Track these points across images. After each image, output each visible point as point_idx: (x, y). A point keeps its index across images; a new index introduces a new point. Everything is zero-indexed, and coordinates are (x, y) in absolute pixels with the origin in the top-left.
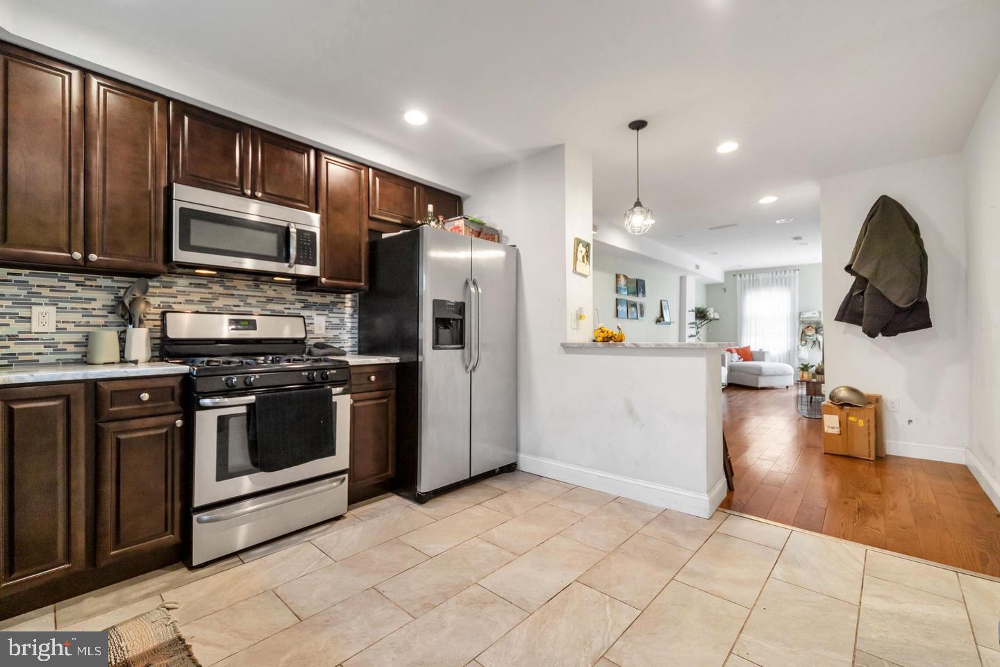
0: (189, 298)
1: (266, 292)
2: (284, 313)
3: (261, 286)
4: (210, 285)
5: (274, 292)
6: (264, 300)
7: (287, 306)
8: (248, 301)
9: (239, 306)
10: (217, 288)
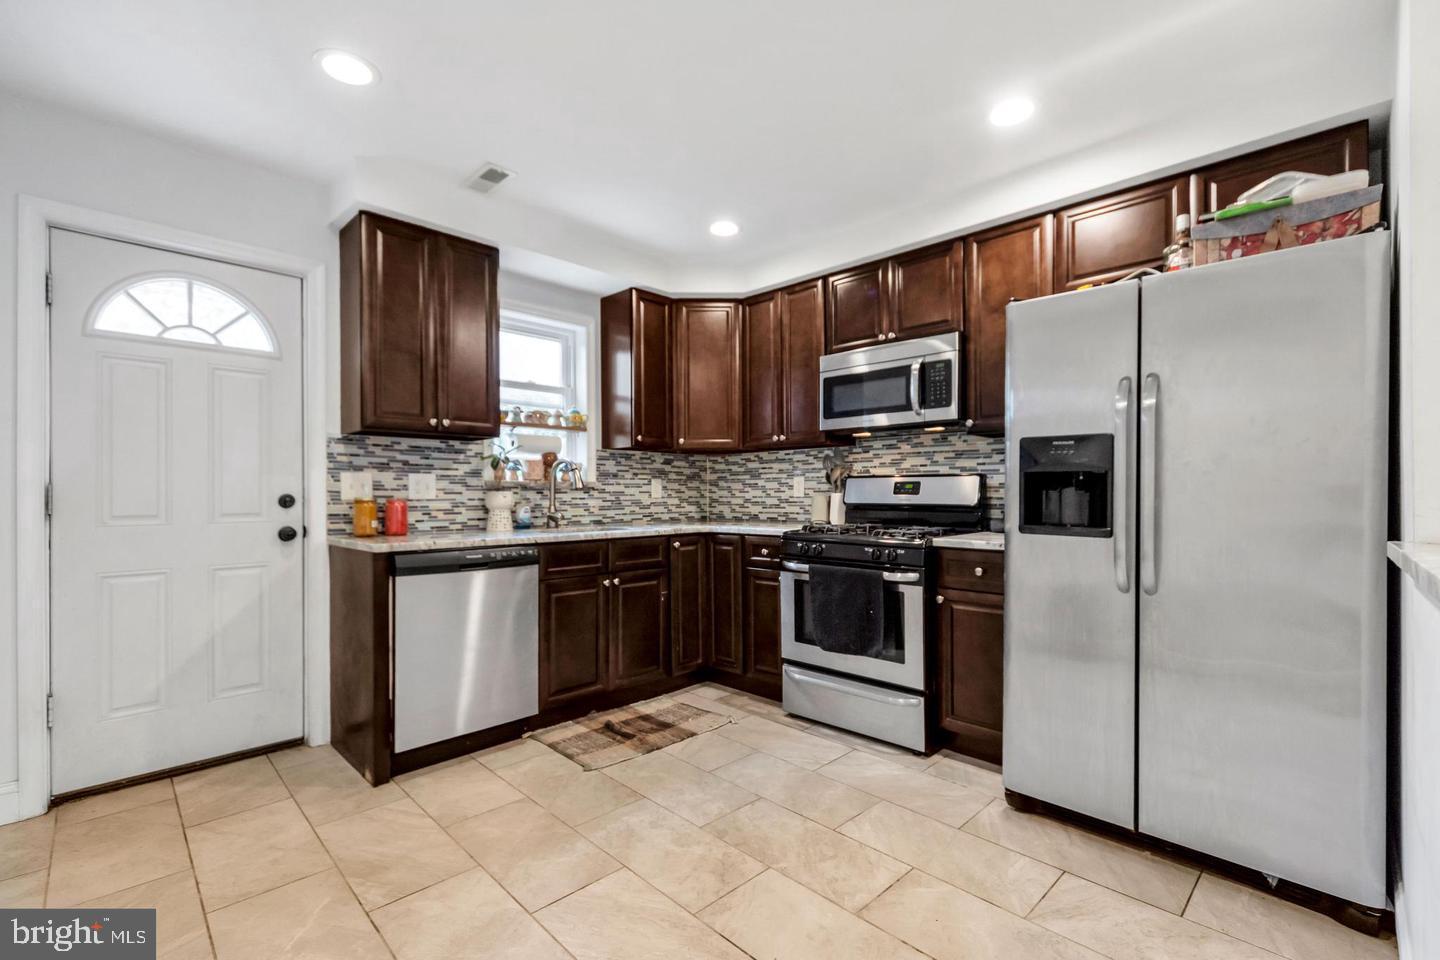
0: (882, 461)
1: (954, 445)
2: (977, 470)
3: (950, 438)
4: (899, 445)
5: (965, 444)
6: (952, 455)
7: (981, 461)
8: (935, 459)
9: (925, 465)
10: (906, 448)
